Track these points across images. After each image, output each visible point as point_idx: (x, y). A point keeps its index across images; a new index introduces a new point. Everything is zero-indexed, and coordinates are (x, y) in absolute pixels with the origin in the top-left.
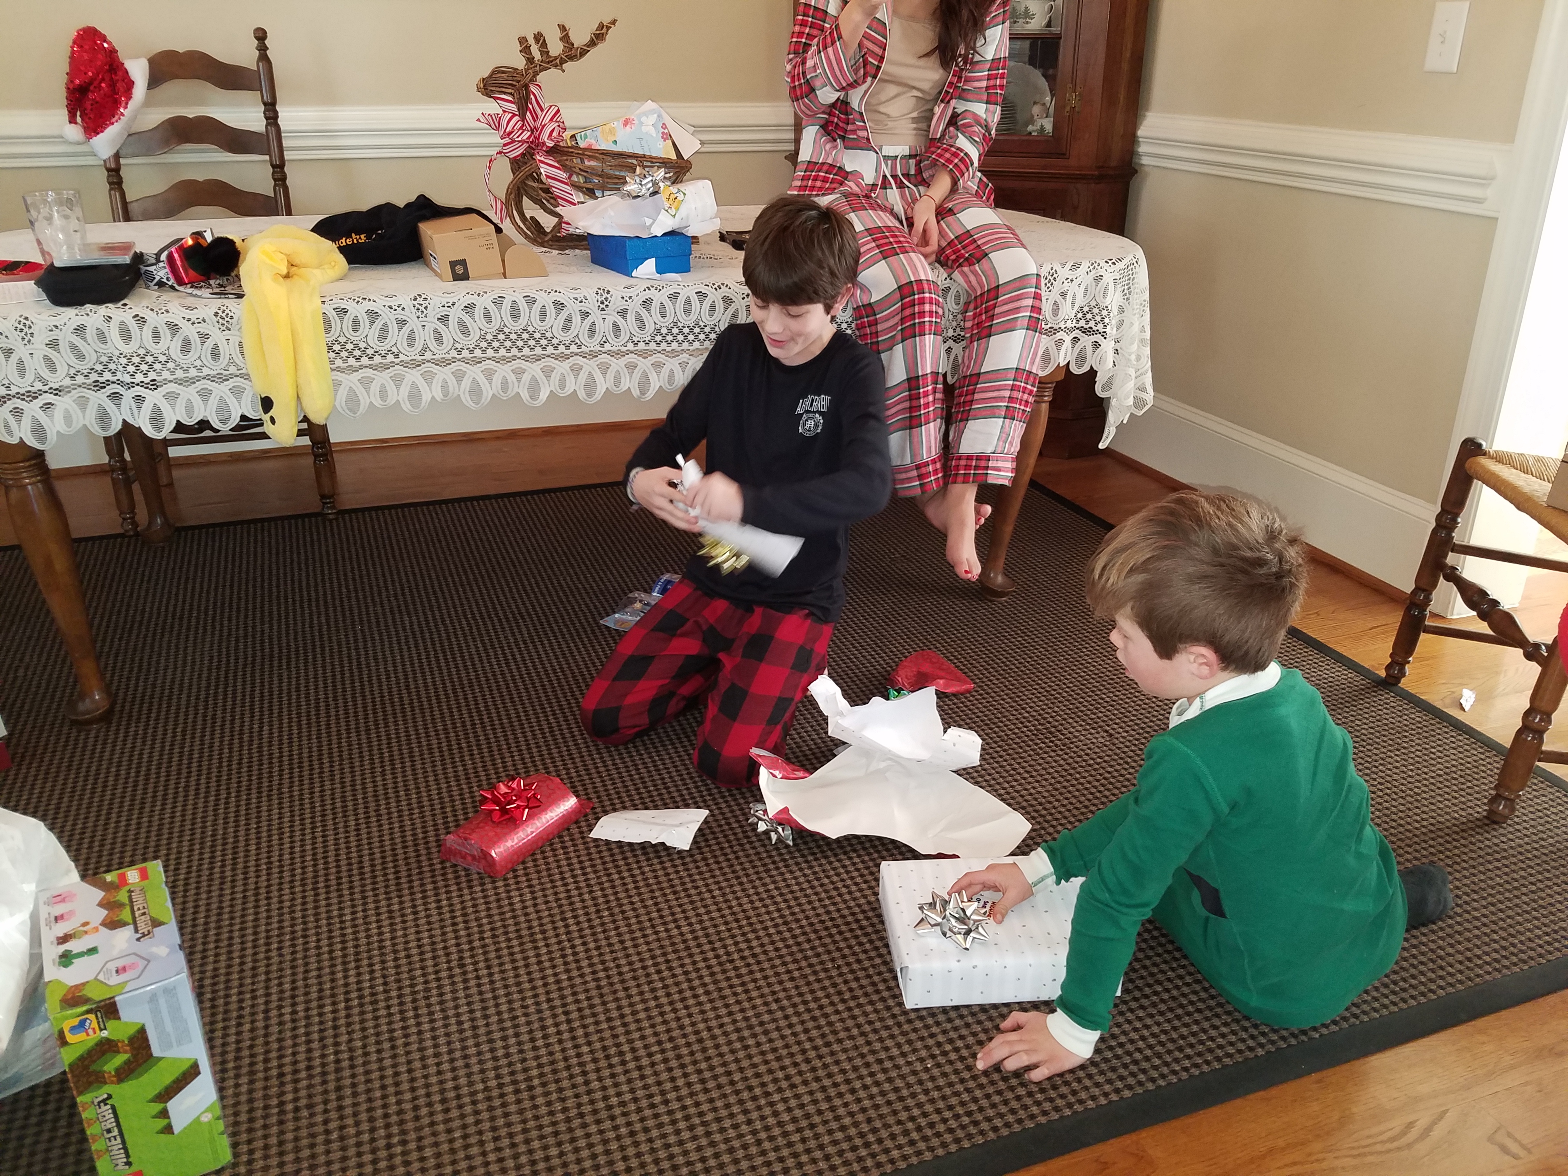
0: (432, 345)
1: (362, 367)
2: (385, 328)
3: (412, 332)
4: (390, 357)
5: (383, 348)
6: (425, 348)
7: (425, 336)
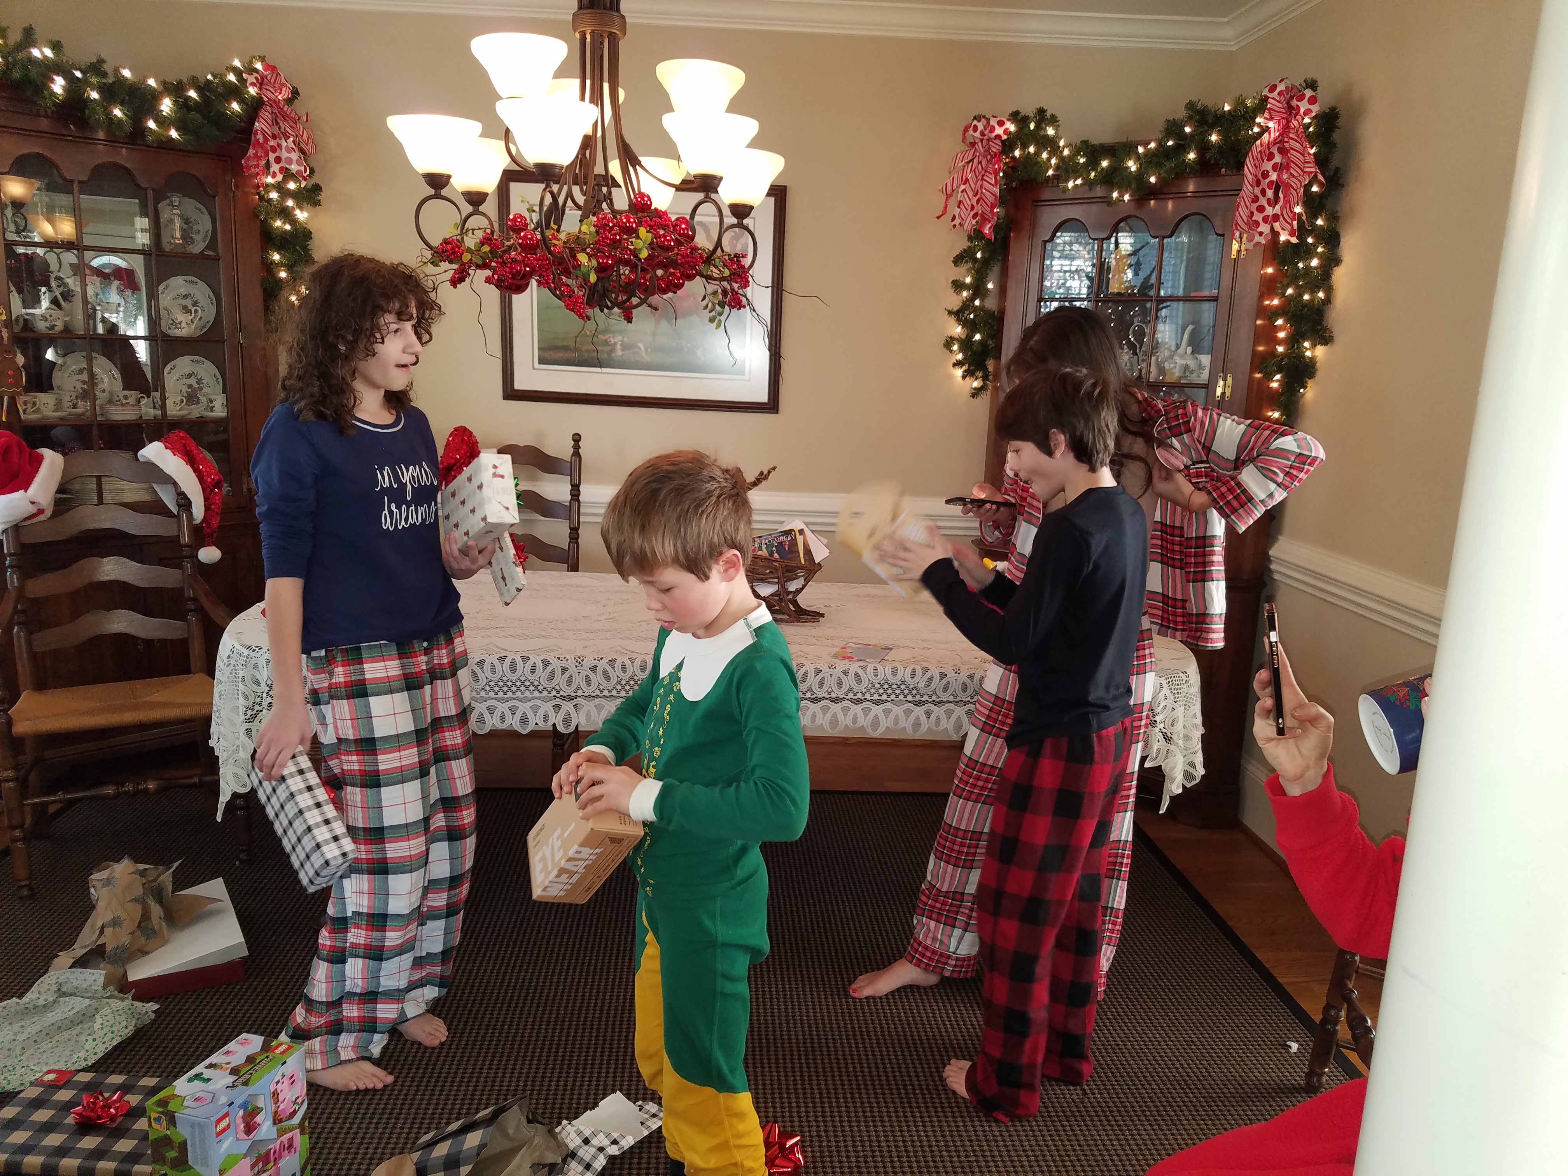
0: (583, 685)
1: (534, 698)
2: (553, 672)
3: (571, 676)
4: (554, 693)
5: (549, 686)
6: (579, 688)
7: (579, 680)
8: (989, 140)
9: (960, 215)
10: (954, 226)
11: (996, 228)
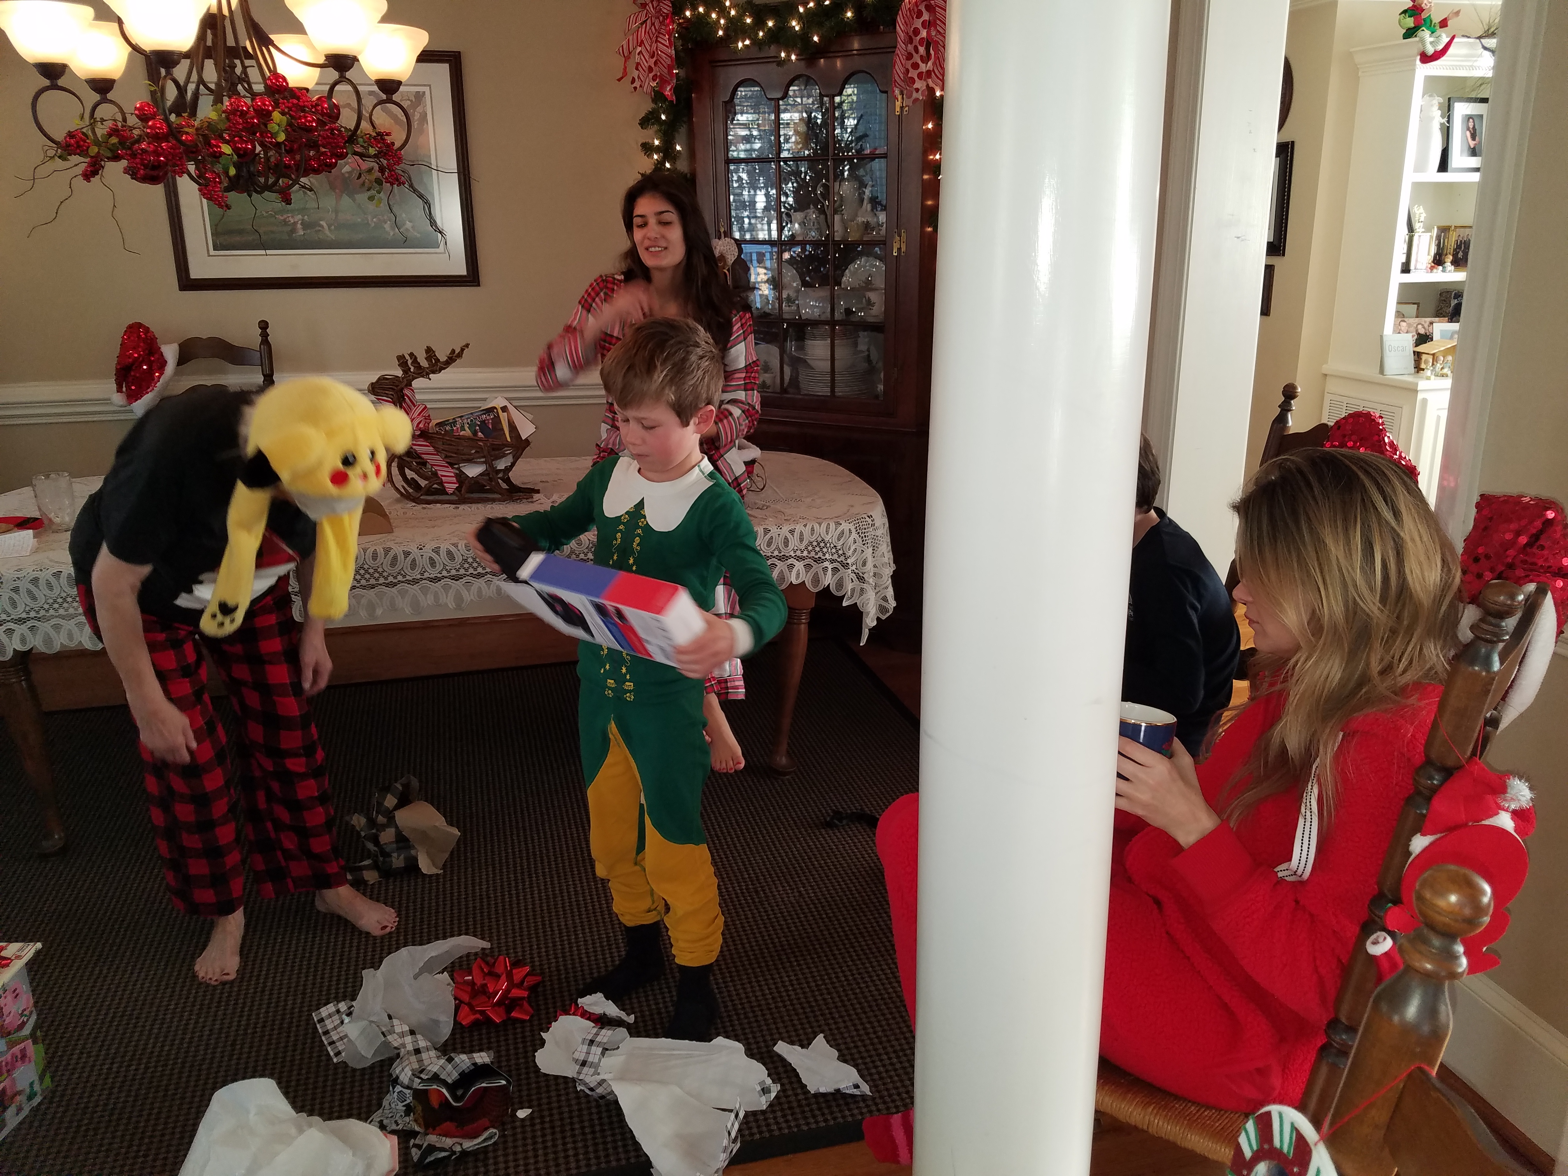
9: (639, 77)
10: (635, 88)
11: (676, 90)
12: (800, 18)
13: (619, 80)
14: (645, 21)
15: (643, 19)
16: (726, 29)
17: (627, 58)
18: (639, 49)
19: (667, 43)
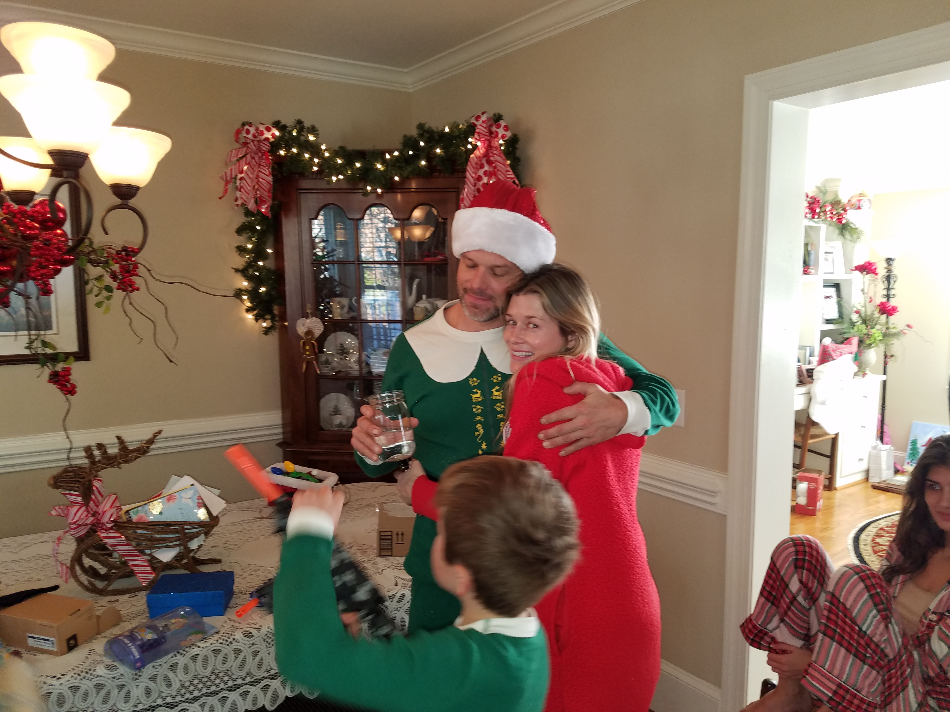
8: (259, 141)
9: (241, 197)
10: (237, 205)
11: (272, 208)
12: (384, 162)
13: (220, 198)
14: (245, 156)
15: (244, 153)
16: (319, 165)
17: (227, 183)
18: (240, 176)
19: (267, 173)
